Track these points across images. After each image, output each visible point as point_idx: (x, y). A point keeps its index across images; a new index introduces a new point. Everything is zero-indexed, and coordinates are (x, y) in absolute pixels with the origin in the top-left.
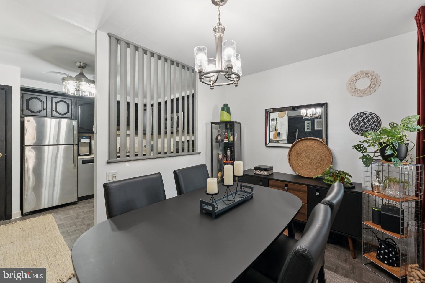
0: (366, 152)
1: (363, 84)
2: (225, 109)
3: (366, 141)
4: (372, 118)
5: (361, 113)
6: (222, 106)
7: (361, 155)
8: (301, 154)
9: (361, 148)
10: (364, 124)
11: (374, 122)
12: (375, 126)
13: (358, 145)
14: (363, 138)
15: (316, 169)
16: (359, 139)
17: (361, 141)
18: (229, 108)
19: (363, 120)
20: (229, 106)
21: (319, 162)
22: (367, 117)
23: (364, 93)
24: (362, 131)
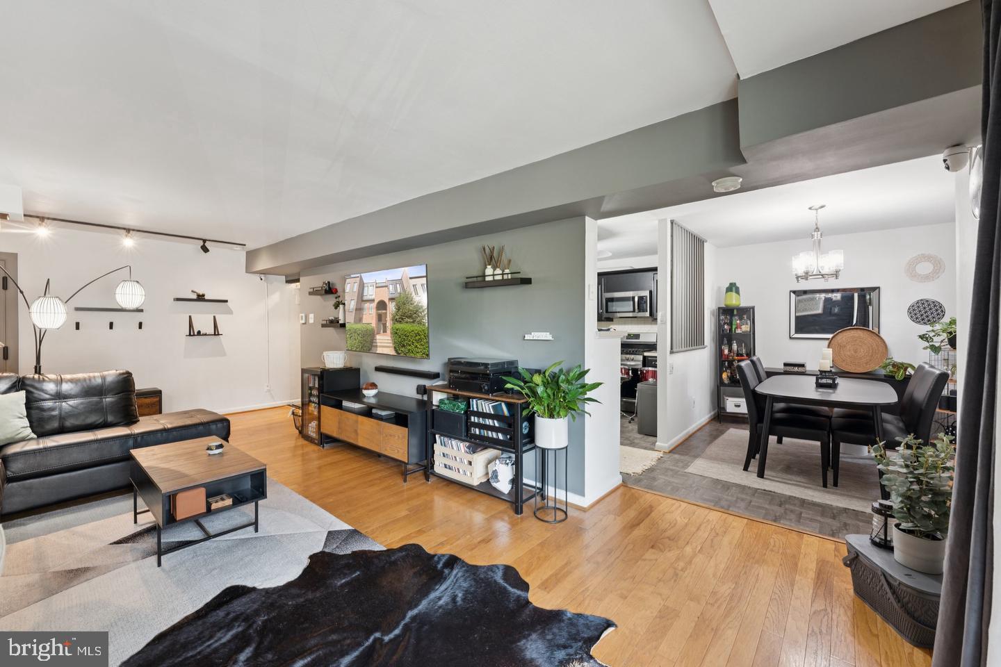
0: (932, 341)
1: (925, 268)
2: (734, 289)
3: (933, 331)
4: (935, 306)
5: (921, 300)
6: (728, 285)
7: (927, 344)
8: (845, 346)
9: (927, 338)
10: (926, 312)
11: (937, 310)
12: (938, 314)
13: (924, 335)
14: (929, 328)
15: (866, 364)
16: (924, 329)
17: (928, 330)
18: (738, 288)
19: (924, 308)
20: (737, 285)
21: (870, 354)
22: (929, 305)
23: (927, 278)
24: (929, 321)
